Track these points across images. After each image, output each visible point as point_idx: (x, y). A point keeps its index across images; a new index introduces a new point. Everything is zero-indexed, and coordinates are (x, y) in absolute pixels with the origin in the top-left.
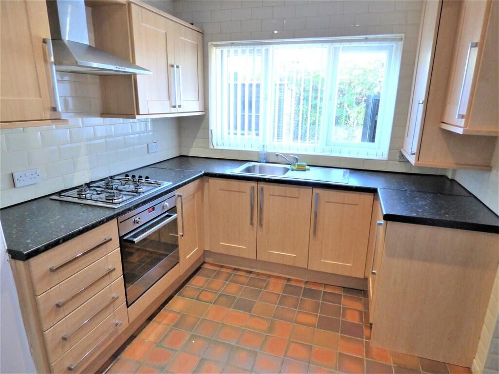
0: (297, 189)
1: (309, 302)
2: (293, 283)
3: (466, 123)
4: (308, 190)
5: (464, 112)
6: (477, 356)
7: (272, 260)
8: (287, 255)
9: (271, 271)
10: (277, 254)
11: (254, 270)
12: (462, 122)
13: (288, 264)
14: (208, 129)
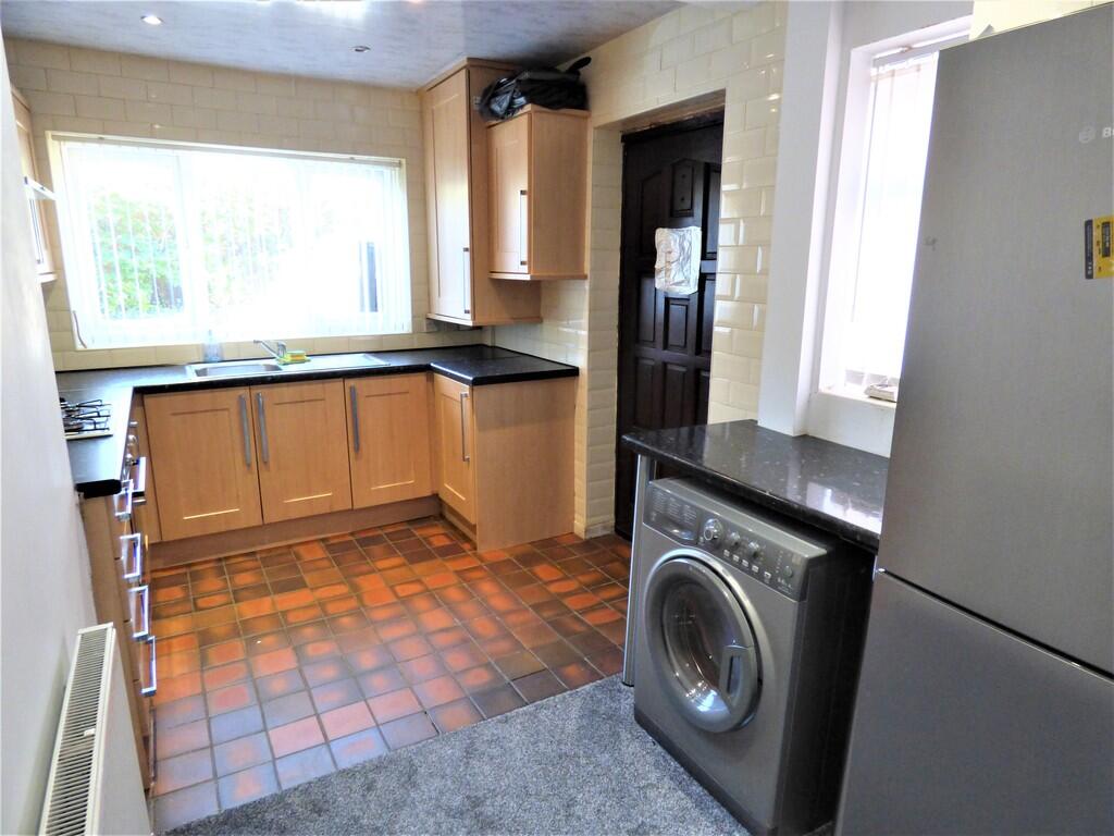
0: (321, 385)
1: (376, 549)
2: (332, 542)
3: (529, 268)
4: (337, 385)
5: (525, 259)
6: (576, 516)
7: (294, 515)
8: (320, 498)
9: (287, 539)
10: (298, 502)
11: (258, 548)
12: (525, 269)
13: (323, 512)
14: (69, 310)
